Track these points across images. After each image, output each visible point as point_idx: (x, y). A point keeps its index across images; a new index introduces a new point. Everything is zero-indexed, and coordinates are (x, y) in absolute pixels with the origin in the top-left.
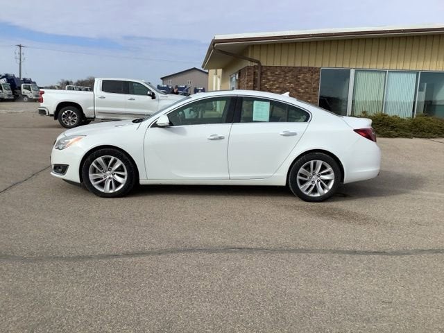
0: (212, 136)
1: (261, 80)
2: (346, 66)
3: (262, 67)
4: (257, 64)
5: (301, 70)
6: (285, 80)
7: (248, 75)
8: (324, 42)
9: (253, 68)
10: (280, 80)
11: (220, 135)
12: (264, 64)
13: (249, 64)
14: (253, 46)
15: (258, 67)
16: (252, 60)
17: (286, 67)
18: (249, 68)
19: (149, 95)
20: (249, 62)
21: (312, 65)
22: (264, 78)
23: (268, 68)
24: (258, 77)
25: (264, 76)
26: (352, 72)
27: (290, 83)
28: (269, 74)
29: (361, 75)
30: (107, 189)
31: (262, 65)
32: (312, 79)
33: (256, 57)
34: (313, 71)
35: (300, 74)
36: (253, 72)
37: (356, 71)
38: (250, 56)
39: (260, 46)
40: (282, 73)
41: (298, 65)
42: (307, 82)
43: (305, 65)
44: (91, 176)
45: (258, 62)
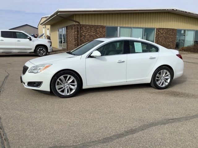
0: (119, 61)
1: (80, 31)
2: (116, 25)
3: (80, 25)
4: (78, 24)
5: (97, 27)
6: (91, 31)
7: (74, 29)
8: (107, 14)
9: (76, 25)
10: (89, 31)
11: (123, 60)
12: (81, 23)
13: (75, 23)
14: (76, 15)
15: (79, 25)
16: (76, 22)
17: (91, 25)
18: (75, 25)
19: (29, 39)
20: (74, 22)
21: (102, 25)
22: (82, 30)
23: (83, 25)
24: (79, 30)
25: (82, 29)
26: (119, 28)
27: (93, 33)
28: (84, 28)
29: (122, 29)
30: (65, 93)
31: (81, 24)
32: (102, 31)
33: (78, 20)
34: (103, 27)
35: (97, 28)
36: (76, 27)
37: (120, 28)
38: (74, 20)
39: (79, 15)
40: (90, 28)
41: (96, 24)
42: (100, 32)
43: (99, 24)
44: (57, 87)
45: (79, 23)
